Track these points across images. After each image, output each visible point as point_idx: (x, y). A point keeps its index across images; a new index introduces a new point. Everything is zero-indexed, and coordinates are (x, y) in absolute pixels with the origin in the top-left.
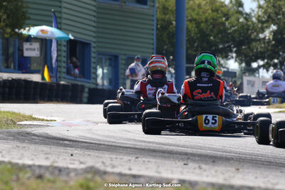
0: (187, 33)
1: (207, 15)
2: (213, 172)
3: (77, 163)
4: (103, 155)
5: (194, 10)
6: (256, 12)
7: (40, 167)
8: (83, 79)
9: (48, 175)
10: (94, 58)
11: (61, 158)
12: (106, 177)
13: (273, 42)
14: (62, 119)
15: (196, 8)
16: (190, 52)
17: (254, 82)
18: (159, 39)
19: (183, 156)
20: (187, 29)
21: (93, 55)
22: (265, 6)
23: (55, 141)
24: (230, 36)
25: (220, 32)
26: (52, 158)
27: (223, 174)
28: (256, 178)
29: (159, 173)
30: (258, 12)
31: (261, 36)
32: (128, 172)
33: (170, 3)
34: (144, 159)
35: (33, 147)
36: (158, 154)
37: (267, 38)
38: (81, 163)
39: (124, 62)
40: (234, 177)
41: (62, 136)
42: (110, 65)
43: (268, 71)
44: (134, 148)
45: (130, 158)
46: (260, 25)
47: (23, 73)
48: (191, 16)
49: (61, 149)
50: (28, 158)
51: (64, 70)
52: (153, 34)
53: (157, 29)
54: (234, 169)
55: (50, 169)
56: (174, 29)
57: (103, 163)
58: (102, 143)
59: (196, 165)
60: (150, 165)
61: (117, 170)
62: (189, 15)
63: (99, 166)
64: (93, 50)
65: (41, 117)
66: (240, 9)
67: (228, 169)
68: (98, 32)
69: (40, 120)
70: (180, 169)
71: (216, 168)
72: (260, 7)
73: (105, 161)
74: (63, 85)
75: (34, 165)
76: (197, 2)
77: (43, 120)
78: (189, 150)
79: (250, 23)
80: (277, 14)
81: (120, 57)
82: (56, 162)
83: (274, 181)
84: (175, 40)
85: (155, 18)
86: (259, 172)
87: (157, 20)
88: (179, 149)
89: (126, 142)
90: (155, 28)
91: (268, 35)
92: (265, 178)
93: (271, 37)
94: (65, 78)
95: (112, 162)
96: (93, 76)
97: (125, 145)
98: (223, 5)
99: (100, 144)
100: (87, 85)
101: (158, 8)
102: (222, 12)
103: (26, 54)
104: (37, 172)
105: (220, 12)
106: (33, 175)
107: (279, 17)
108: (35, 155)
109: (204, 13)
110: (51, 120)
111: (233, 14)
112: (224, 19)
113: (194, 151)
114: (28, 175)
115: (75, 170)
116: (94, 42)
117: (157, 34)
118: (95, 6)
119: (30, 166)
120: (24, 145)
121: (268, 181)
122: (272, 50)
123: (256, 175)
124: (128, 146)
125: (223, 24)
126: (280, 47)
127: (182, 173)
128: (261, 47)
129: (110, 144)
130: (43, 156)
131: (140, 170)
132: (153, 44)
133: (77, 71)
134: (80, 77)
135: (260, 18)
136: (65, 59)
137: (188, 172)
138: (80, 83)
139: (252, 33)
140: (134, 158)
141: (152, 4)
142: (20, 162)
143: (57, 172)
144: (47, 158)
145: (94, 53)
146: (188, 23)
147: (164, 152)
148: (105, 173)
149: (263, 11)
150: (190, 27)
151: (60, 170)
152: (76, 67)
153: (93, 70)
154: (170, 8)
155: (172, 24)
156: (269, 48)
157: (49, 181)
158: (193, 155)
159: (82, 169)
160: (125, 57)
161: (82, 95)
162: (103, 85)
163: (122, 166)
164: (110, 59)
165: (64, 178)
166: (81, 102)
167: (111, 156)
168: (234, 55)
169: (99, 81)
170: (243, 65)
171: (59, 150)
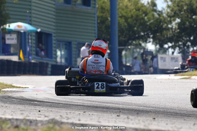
0: (119, 25)
1: (132, 13)
2: (137, 121)
3: (43, 116)
4: (61, 111)
5: (123, 9)
6: (166, 10)
7: (17, 120)
8: (47, 59)
9: (22, 126)
10: (55, 44)
11: (32, 113)
12: (63, 126)
13: (178, 30)
14: (33, 86)
15: (124, 8)
16: (121, 38)
17: (165, 58)
18: (99, 30)
19: (116, 110)
20: (119, 23)
21: (54, 42)
22: (172, 5)
23: (28, 102)
24: (148, 27)
25: (141, 24)
26: (26, 114)
27: (144, 122)
28: (167, 124)
29: (100, 122)
30: (167, 10)
31: (170, 26)
32: (78, 122)
33: (106, 5)
34: (89, 113)
35: (12, 106)
36: (99, 109)
37: (174, 28)
38: (46, 116)
39: (75, 46)
40: (152, 124)
41: (32, 98)
42: (66, 49)
43: (175, 50)
44: (83, 106)
45: (80, 112)
46: (169, 19)
47: (6, 55)
48: (121, 13)
49: (32, 107)
50: (9, 114)
51: (34, 53)
52: (95, 27)
53: (98, 23)
54: (151, 119)
55: (24, 121)
56: (109, 23)
57: (61, 116)
58: (60, 102)
59: (126, 116)
60: (94, 117)
61: (70, 121)
62: (119, 13)
63: (58, 118)
64: (54, 38)
65: (18, 86)
66: (155, 8)
67: (147, 118)
68: (57, 26)
69: (17, 87)
70: (114, 120)
71: (139, 118)
72: (168, 7)
73: (62, 115)
74: (34, 63)
75: (13, 119)
76: (125, 4)
77: (19, 87)
78: (121, 106)
79: (161, 18)
80: (180, 11)
81: (73, 43)
82: (29, 116)
83: (179, 126)
84: (110, 30)
85: (96, 16)
86: (169, 120)
87: (98, 17)
88: (114, 105)
89: (77, 101)
90: (96, 22)
91: (174, 25)
92: (172, 124)
93: (177, 27)
94: (34, 58)
95: (67, 116)
96: (54, 56)
97: (77, 104)
98: (143, 5)
99: (59, 103)
100: (50, 63)
101: (98, 8)
102: (142, 10)
103: (8, 42)
104: (15, 123)
105: (141, 10)
106: (12, 125)
107: (182, 13)
108: (14, 112)
109: (130, 11)
110: (25, 88)
111: (150, 12)
112: (144, 15)
113: (124, 107)
114: (9, 125)
115: (41, 121)
116: (55, 33)
117: (98, 27)
118: (54, 8)
119: (10, 120)
120: (7, 105)
121: (175, 126)
122: (177, 36)
123: (167, 123)
124: (79, 104)
125: (143, 19)
126: (183, 34)
127: (115, 122)
128: (170, 34)
129: (66, 103)
130: (19, 112)
131: (86, 121)
132: (95, 33)
133: (43, 53)
134: (45, 57)
135: (169, 14)
136: (34, 45)
137: (120, 121)
138: (45, 62)
139: (163, 24)
140: (82, 113)
141: (94, 6)
142: (3, 117)
143: (29, 123)
144: (22, 114)
145: (55, 40)
146: (119, 19)
147: (103, 108)
148: (62, 123)
149: (171, 9)
150: (121, 21)
151: (31, 122)
152: (42, 50)
153: (54, 52)
154: (106, 8)
155: (108, 19)
156: (176, 34)
157: (23, 129)
158: (123, 109)
159: (46, 121)
160: (76, 43)
161: (47, 69)
162: (61, 62)
163: (74, 118)
164: (66, 44)
165: (33, 127)
166: (46, 74)
167: (67, 111)
168: (151, 40)
169: (59, 60)
170: (158, 46)
171: (31, 108)
